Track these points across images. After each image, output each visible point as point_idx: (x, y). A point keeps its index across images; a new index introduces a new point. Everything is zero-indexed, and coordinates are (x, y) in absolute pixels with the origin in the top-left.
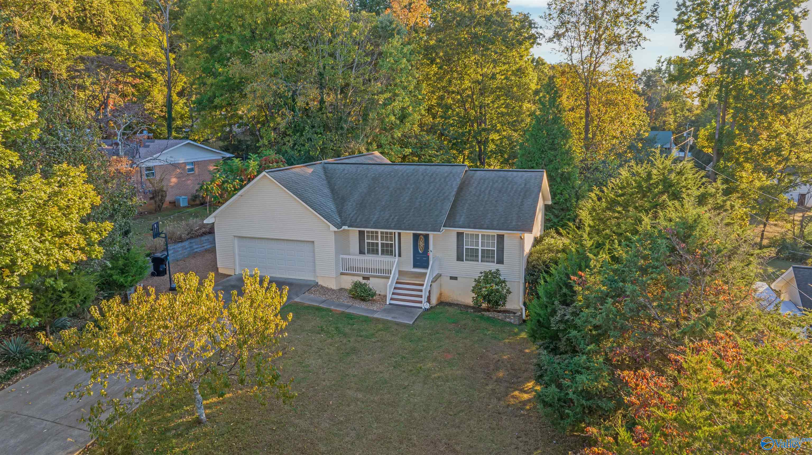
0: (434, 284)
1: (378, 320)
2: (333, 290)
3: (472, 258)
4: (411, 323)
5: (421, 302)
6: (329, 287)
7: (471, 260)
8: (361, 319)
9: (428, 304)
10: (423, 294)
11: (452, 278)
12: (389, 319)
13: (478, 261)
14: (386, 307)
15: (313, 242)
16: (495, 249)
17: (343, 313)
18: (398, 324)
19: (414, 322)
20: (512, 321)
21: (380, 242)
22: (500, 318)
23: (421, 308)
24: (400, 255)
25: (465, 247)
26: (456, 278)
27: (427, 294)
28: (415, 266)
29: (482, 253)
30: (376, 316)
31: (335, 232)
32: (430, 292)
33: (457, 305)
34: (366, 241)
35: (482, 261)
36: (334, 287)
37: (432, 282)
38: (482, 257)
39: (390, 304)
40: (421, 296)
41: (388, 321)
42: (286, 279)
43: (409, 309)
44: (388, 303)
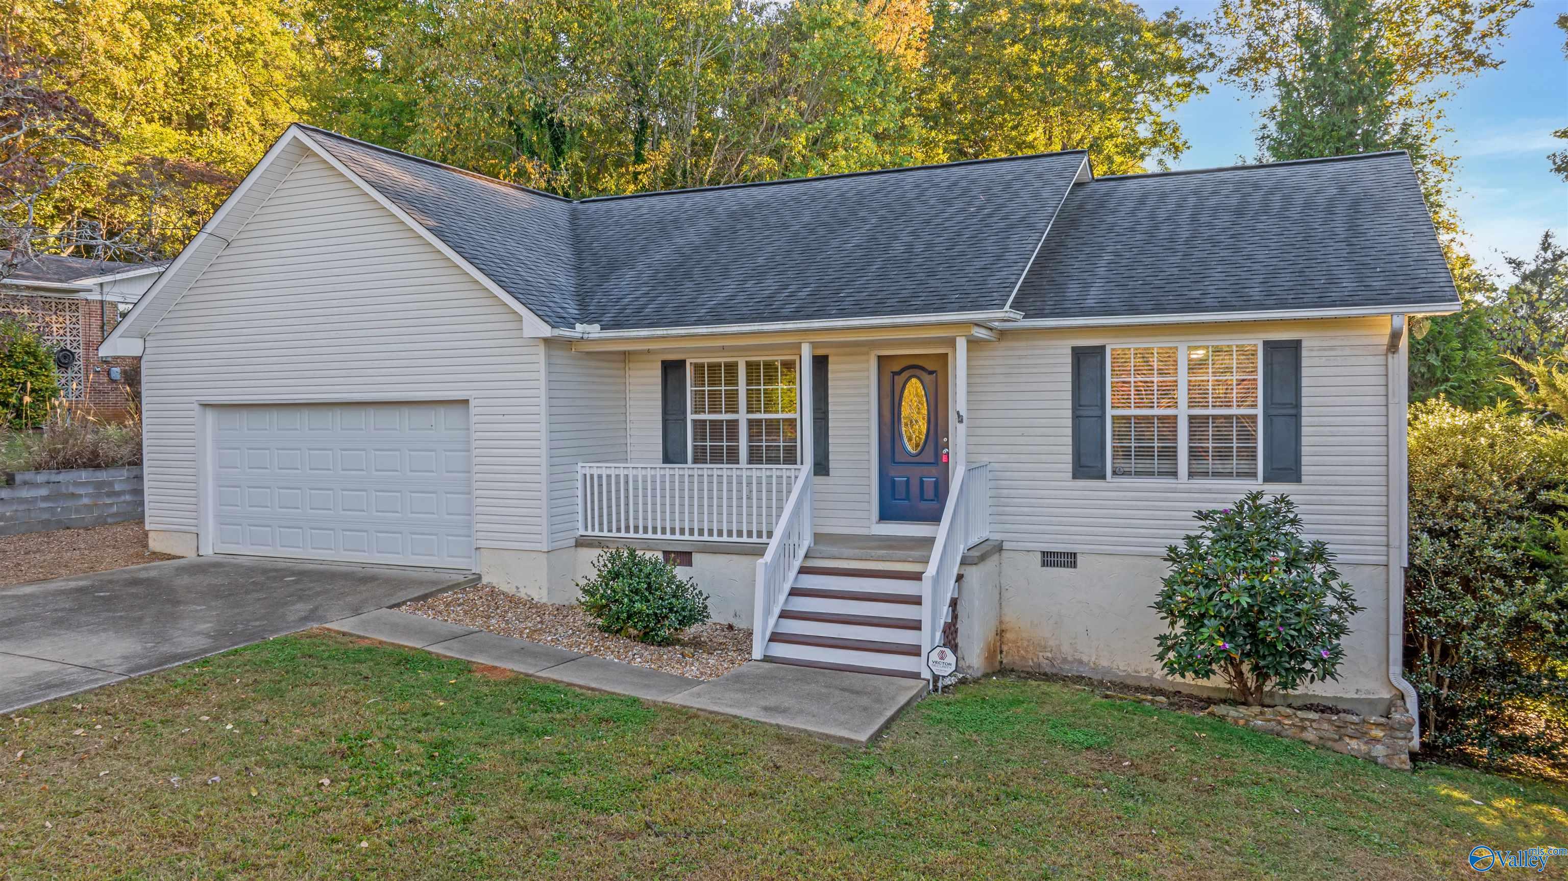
0: (974, 574)
1: (685, 715)
2: (531, 605)
3: (1143, 465)
4: (863, 737)
5: (914, 651)
6: (522, 594)
7: (1138, 474)
8: (597, 710)
9: (951, 658)
10: (924, 613)
11: (1050, 559)
12: (751, 713)
13: (1174, 474)
14: (745, 667)
15: (466, 402)
16: (1259, 411)
17: (517, 680)
18: (786, 738)
19: (876, 737)
20: (1379, 751)
21: (743, 417)
22: (1310, 735)
23: (916, 676)
24: (821, 467)
25: (1110, 412)
26: (1068, 560)
27: (945, 614)
28: (885, 515)
29: (1192, 437)
30: (678, 699)
31: (546, 341)
32: (954, 603)
33: (1079, 679)
34: (690, 417)
35: (1191, 475)
36: (540, 595)
37: (963, 563)
38: (1195, 454)
39: (767, 659)
40: (916, 626)
41: (735, 723)
42: (363, 565)
43: (855, 680)
44: (757, 654)
